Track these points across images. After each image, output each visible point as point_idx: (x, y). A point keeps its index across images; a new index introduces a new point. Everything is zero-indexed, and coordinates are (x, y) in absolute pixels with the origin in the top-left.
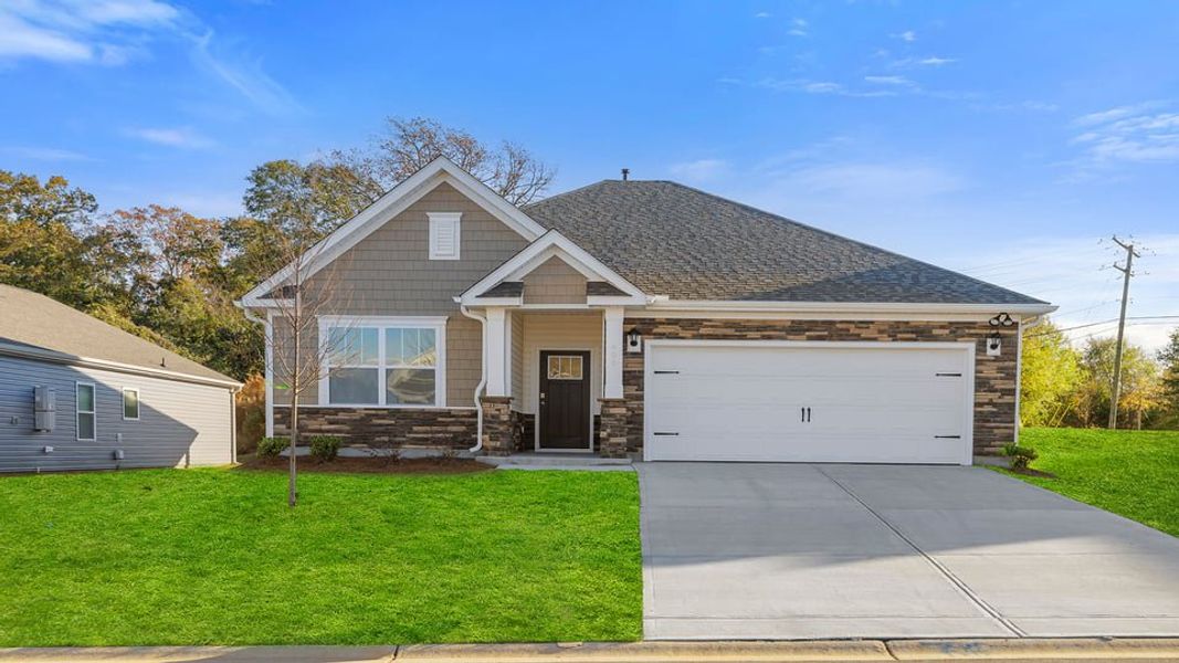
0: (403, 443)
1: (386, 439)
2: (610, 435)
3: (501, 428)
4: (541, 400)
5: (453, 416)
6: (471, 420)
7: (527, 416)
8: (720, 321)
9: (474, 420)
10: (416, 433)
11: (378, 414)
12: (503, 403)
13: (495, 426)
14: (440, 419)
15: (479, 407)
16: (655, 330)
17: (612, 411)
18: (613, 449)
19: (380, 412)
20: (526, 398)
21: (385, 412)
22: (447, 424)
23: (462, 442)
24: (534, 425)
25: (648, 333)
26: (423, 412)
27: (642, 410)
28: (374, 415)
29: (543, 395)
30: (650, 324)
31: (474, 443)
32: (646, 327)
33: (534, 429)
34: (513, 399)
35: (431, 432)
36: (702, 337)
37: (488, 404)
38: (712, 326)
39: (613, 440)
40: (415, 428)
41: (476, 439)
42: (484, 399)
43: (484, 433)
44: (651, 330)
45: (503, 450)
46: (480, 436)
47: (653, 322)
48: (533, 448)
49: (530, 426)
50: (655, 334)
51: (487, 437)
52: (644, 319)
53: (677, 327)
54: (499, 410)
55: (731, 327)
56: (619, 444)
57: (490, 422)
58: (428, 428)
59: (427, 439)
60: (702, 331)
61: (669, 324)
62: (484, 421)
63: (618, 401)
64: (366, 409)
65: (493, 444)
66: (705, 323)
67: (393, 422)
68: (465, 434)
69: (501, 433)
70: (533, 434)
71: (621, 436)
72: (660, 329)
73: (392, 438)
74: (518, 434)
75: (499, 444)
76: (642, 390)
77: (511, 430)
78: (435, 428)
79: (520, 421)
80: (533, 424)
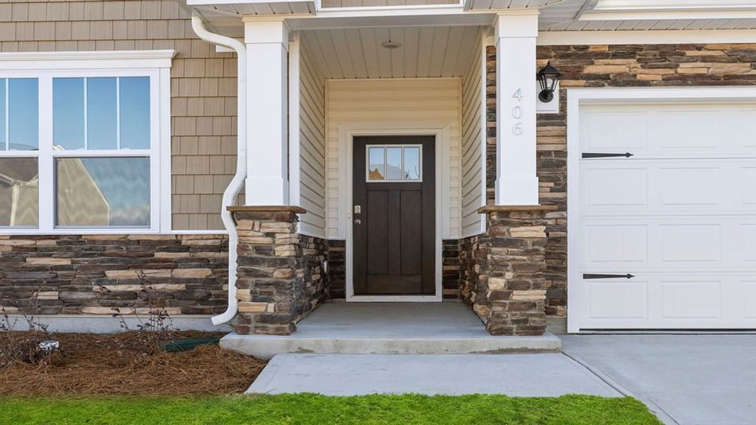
0: (87, 303)
1: (52, 295)
2: (512, 286)
3: (278, 274)
4: (355, 216)
5: (187, 249)
6: (217, 255)
7: (332, 243)
8: (721, 47)
9: (222, 254)
10: (113, 282)
11: (38, 245)
12: (281, 219)
13: (263, 268)
14: (159, 255)
15: (230, 230)
16: (589, 70)
17: (517, 232)
18: (518, 315)
19: (40, 243)
20: (330, 214)
21: (53, 243)
22: (172, 265)
23: (203, 300)
24: (344, 258)
25: (576, 75)
26: (125, 241)
27: (564, 229)
28: (27, 249)
29: (358, 209)
30: (580, 57)
31: (221, 306)
32: (569, 64)
33: (344, 263)
34: (303, 211)
35: (142, 281)
36: (683, 80)
37: (246, 224)
38: (704, 59)
39: (519, 296)
40: (111, 274)
41: (225, 295)
42: (239, 213)
43: (240, 284)
44: (580, 68)
45: (282, 320)
46: (232, 289)
47: (585, 53)
48: (343, 296)
49: (337, 260)
50: (589, 77)
51: (246, 292)
52: (567, 47)
53: (632, 61)
54: (271, 235)
55: (742, 60)
56: (532, 305)
57: (253, 261)
58: (132, 274)
59: (134, 295)
60: (685, 68)
61: (615, 56)
62: (241, 260)
63: (529, 211)
64: (13, 237)
65: (260, 308)
66: (689, 53)
67: (66, 262)
68: (209, 282)
69: (278, 285)
70: (342, 275)
71: (537, 286)
72: (599, 68)
73: (64, 294)
74: (315, 277)
75: (271, 308)
76: (564, 189)
77: (300, 274)
78: (149, 273)
79: (320, 253)
80: (342, 255)
